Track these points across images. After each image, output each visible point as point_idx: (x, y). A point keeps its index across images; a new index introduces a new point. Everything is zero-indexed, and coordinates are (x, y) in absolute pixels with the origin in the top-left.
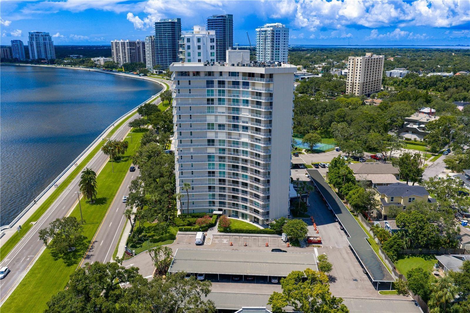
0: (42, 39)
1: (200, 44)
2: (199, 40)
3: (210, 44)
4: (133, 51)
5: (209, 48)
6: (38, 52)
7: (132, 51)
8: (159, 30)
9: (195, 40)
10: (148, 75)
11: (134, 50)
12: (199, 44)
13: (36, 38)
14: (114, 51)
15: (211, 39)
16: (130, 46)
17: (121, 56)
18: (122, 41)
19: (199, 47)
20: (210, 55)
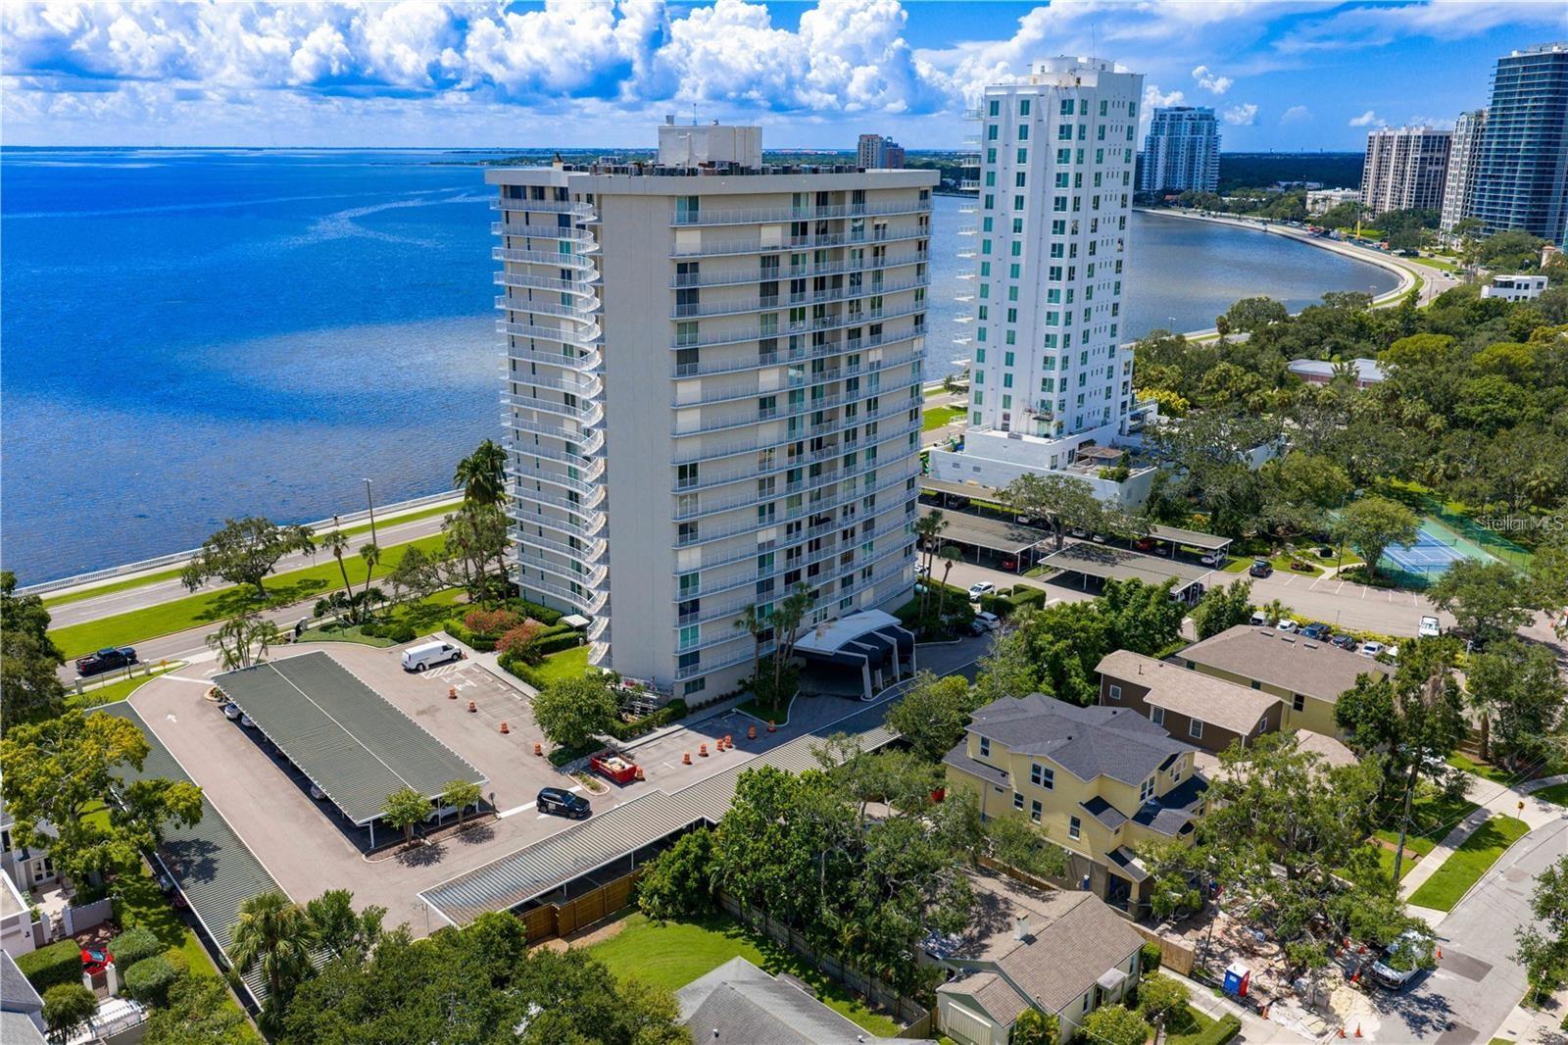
0: (1189, 127)
1: (1029, 120)
2: (1025, 107)
3: (1058, 120)
4: (1434, 168)
5: (1055, 133)
6: (1167, 169)
7: (1429, 168)
8: (1507, 87)
9: (1015, 106)
10: (1422, 253)
11: (1437, 164)
12: (1024, 120)
13: (1172, 126)
14: (1371, 167)
15: (1064, 103)
16: (1425, 151)
17: (1390, 185)
18: (1403, 132)
19: (1023, 132)
20: (1056, 158)
